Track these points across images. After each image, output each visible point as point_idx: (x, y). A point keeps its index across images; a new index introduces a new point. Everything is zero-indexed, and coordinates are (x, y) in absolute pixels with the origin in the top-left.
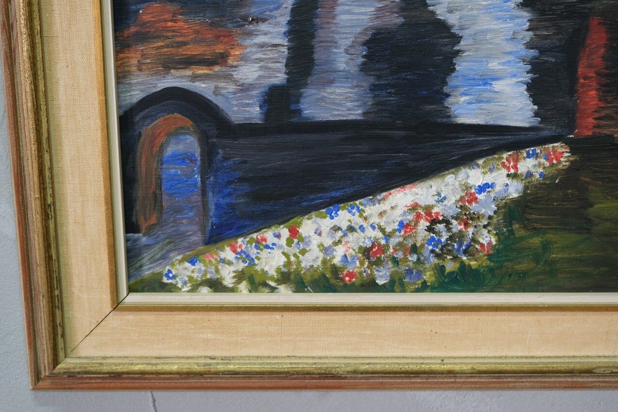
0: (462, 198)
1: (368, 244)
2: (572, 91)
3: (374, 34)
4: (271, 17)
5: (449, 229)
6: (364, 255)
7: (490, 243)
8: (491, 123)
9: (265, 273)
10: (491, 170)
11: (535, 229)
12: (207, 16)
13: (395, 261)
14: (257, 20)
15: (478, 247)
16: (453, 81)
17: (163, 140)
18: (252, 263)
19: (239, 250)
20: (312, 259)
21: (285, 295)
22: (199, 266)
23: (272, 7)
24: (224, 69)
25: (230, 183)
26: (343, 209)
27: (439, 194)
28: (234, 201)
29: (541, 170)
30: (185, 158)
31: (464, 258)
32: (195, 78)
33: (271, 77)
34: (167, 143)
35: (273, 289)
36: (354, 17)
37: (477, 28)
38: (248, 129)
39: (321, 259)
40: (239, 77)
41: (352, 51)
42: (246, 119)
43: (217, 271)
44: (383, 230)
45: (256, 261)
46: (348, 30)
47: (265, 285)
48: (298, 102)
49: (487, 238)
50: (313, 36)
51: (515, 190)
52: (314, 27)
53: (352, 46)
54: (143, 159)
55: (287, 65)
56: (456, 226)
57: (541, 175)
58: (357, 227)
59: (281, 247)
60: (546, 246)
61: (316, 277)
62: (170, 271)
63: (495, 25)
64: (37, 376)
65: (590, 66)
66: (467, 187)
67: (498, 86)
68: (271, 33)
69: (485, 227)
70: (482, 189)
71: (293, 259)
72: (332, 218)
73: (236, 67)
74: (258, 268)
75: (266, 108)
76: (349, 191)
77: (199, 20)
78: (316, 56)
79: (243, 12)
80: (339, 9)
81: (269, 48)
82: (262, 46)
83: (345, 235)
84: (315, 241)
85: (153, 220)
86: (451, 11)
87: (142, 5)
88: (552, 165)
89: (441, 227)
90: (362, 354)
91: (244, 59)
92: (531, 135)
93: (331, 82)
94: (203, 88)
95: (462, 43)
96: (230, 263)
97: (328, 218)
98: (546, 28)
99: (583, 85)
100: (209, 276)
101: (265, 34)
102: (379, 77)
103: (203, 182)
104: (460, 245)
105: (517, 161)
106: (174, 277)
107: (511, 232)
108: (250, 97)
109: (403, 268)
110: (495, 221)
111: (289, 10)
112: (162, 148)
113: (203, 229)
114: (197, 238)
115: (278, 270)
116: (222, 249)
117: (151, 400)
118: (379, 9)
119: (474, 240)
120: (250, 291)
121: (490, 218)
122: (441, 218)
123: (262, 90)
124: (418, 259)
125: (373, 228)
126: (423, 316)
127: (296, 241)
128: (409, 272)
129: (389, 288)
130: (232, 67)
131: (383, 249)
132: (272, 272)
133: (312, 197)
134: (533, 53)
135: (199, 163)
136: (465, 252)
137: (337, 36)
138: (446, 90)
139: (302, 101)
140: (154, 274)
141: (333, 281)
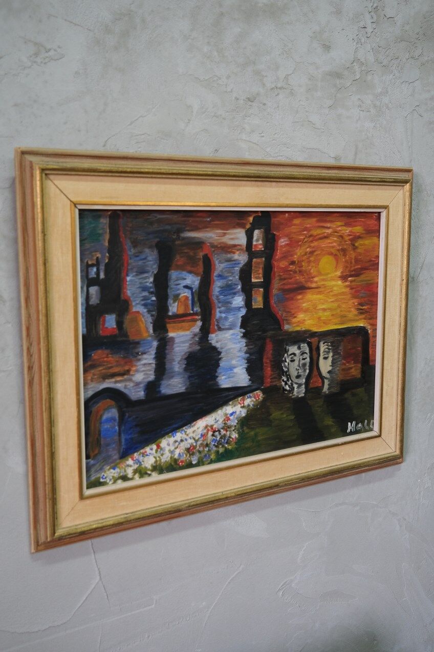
0: (224, 420)
1: (189, 446)
2: (262, 369)
3: (189, 355)
4: (149, 352)
5: (220, 434)
6: (187, 451)
7: (236, 437)
8: (234, 386)
9: (146, 468)
10: (235, 406)
11: (252, 428)
13: (200, 452)
15: (231, 439)
16: (219, 370)
17: (101, 412)
18: (141, 464)
19: (135, 459)
20: (166, 458)
21: (155, 477)
22: (117, 470)
23: (148, 347)
24: (128, 376)
25: (131, 428)
26: (178, 432)
27: (216, 419)
28: (133, 436)
29: (253, 403)
30: (112, 419)
31: (226, 446)
32: (116, 382)
34: (104, 414)
35: (150, 475)
36: (181, 348)
37: (227, 348)
38: (139, 402)
39: (170, 456)
41: (181, 362)
42: (138, 398)
43: (125, 471)
44: (194, 439)
45: (142, 463)
46: (178, 354)
47: (146, 473)
48: (159, 387)
49: (235, 435)
50: (165, 358)
51: (244, 413)
52: (165, 354)
53: (180, 361)
54: (93, 423)
55: (155, 372)
56: (223, 432)
57: (253, 405)
58: (184, 439)
59: (153, 454)
60: (256, 435)
61: (168, 465)
62: (104, 476)
63: (233, 346)
64: (37, 544)
65: (267, 358)
66: (226, 414)
67: (235, 370)
69: (234, 430)
70: (232, 414)
71: (158, 459)
72: (174, 437)
74: (143, 466)
75: (146, 392)
76: (181, 423)
78: (166, 366)
79: (137, 351)
80: (175, 345)
82: (145, 364)
83: (179, 444)
84: (167, 449)
85: (96, 452)
86: (217, 342)
88: (256, 400)
89: (217, 433)
90: (190, 498)
91: (137, 371)
92: (249, 389)
93: (172, 377)
94: (119, 386)
95: (222, 354)
96: (131, 466)
97: (172, 438)
98: (252, 345)
99: (266, 366)
100: (121, 474)
101: (146, 359)
102: (191, 373)
103: (119, 429)
104: (224, 440)
105: (244, 400)
106: (106, 478)
107: (243, 431)
108: (140, 388)
109: (203, 454)
110: (237, 427)
111: (156, 347)
112: (101, 416)
113: (119, 453)
114: (116, 457)
115: (152, 466)
116: (128, 460)
117: (91, 544)
118: (191, 344)
119: (230, 437)
120: (140, 478)
121: (235, 426)
122: (217, 430)
123: (145, 384)
124: (209, 450)
125: (190, 438)
126: (213, 475)
127: (159, 450)
128: (205, 456)
129: (197, 465)
130: (132, 375)
131: (194, 447)
132: (149, 467)
133: (166, 429)
134: (247, 355)
135: (117, 421)
136: (227, 443)
137: (175, 357)
138: (217, 374)
139: (161, 386)
140: (96, 478)
141: (175, 466)
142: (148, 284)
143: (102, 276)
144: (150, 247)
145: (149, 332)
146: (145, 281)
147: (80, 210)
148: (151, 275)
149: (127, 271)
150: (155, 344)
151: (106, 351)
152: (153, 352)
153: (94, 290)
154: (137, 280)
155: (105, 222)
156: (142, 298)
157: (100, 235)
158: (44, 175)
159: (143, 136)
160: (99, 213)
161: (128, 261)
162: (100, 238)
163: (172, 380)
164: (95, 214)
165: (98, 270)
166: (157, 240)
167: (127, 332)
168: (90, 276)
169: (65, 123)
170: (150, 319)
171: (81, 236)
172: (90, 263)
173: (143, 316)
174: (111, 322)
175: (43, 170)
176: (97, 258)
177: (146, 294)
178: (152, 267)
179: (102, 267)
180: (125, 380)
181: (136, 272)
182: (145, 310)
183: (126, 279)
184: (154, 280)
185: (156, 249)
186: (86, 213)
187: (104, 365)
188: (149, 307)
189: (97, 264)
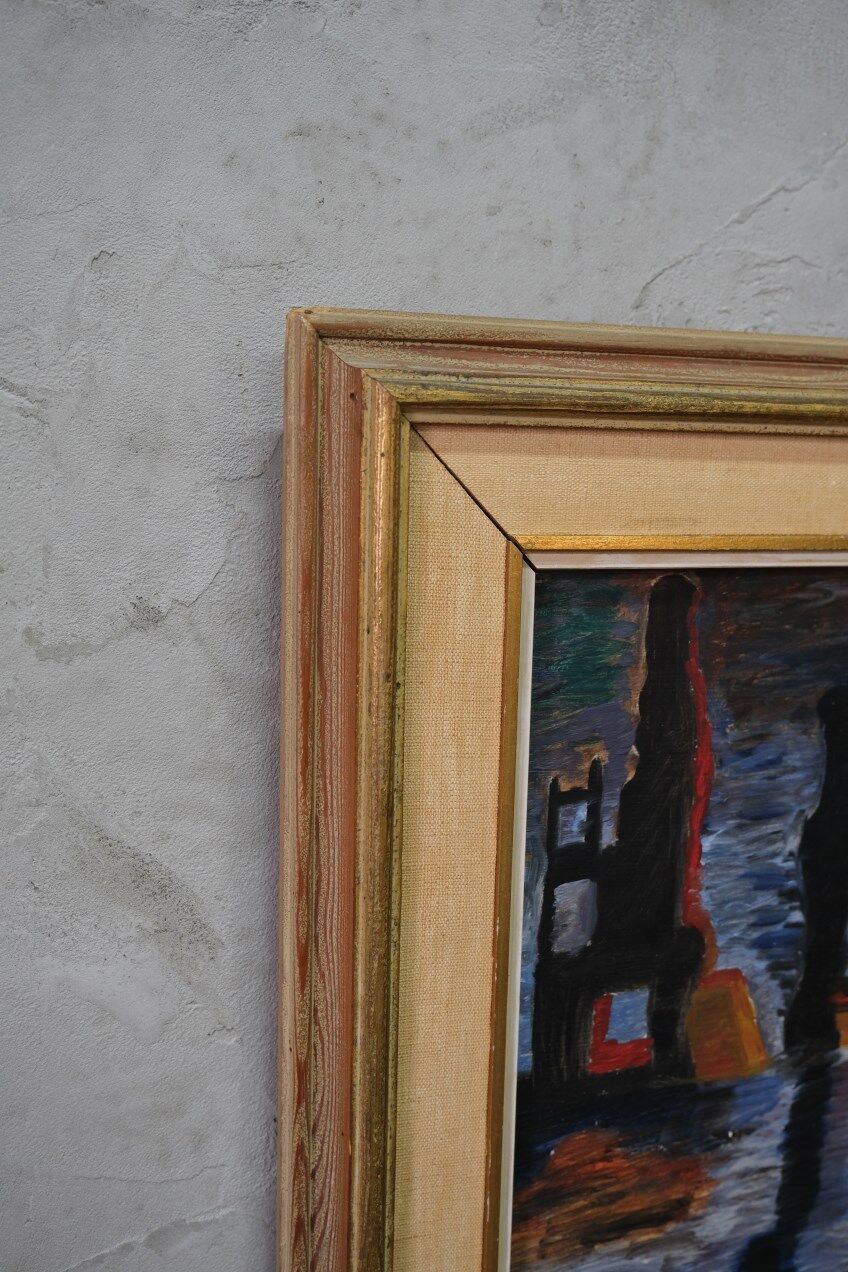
4: (761, 1124)
12: (662, 1140)
14: (739, 1135)
23: (762, 1107)
24: (681, 1225)
33: (752, 1224)
40: (704, 1234)
48: (791, 1255)
55: (779, 1199)
68: (759, 1150)
73: (701, 1218)
77: (649, 1149)
78: (823, 1175)
79: (719, 1123)
81: (755, 1176)
82: (743, 1175)
87: (557, 1142)
91: (715, 1202)
101: (750, 1153)
111: (788, 1107)
123: (739, 1248)
130: (695, 1219)
139: (798, 1252)
142: (778, 861)
143: (608, 837)
144: (800, 716)
145: (770, 1047)
146: (771, 849)
147: (540, 573)
148: (793, 827)
149: (706, 813)
150: (789, 1091)
151: (605, 1136)
152: (778, 1123)
153: (572, 895)
154: (739, 848)
155: (633, 616)
156: (752, 919)
157: (613, 671)
158: (406, 429)
159: (784, 268)
160: (614, 583)
161: (710, 772)
162: (613, 685)
163: (837, 1226)
164: (597, 586)
165: (594, 813)
166: (825, 685)
167: (687, 1056)
168: (562, 843)
169: (493, 211)
170: (776, 999)
171: (537, 677)
172: (565, 786)
173: (754, 987)
174: (630, 1020)
175: (404, 407)
176: (596, 764)
177: (768, 899)
178: (797, 793)
179: (611, 803)
180: (669, 1241)
181: (740, 815)
182: (762, 965)
183: (701, 846)
184: (803, 847)
185: (817, 722)
186: (564, 583)
187: (594, 1190)
188: (778, 951)
189: (593, 792)
